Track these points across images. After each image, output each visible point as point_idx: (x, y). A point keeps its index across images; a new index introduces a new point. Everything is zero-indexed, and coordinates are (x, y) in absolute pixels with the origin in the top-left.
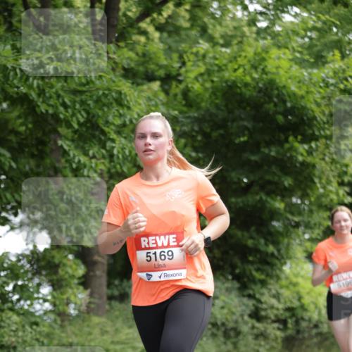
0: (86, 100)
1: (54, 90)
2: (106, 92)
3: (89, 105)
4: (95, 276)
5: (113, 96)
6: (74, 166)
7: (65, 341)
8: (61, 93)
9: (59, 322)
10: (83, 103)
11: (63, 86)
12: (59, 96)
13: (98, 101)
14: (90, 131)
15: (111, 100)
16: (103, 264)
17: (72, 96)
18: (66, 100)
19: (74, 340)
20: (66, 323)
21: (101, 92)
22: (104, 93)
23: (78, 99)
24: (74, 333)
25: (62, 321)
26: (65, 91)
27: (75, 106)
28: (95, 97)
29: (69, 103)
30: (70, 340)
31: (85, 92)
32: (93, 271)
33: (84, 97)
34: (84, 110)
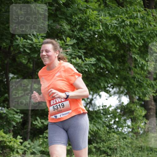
0: (143, 35)
1: (128, 32)
2: (152, 31)
3: (145, 38)
4: (151, 115)
5: (155, 33)
6: (140, 65)
7: (138, 145)
8: (132, 33)
9: (135, 137)
10: (141, 37)
11: (132, 30)
12: (130, 34)
13: (148, 36)
14: (146, 49)
15: (155, 35)
16: (154, 109)
17: (136, 34)
18: (134, 36)
19: (143, 144)
20: (139, 137)
21: (150, 32)
22: (151, 32)
23: (139, 35)
24: (142, 141)
25: (137, 136)
26: (133, 32)
27: (138, 38)
28: (147, 34)
29: (135, 37)
30: (141, 145)
31: (142, 32)
32: (150, 113)
33: (142, 34)
34: (142, 40)
